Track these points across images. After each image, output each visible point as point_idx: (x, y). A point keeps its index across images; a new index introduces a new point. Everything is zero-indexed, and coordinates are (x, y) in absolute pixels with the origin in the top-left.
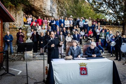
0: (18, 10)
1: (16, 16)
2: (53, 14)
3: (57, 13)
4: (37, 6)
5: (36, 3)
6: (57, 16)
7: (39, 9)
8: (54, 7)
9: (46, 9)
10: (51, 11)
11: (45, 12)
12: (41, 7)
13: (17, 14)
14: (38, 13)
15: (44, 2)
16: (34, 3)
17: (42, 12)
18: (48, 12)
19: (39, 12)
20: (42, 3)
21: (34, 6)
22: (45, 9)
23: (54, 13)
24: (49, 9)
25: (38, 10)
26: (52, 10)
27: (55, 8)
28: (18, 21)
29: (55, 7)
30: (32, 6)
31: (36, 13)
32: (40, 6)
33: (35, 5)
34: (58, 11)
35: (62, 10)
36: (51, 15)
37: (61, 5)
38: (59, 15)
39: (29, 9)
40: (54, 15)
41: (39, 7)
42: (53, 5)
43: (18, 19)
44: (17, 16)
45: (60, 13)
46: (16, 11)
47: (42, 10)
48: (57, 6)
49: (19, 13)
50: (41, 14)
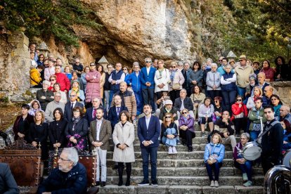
0: (12, 48)
1: (5, 65)
2: (175, 49)
3: (189, 45)
4: (124, 28)
5: (121, 21)
6: (188, 57)
7: (134, 39)
8: (178, 29)
9: (152, 36)
10: (168, 40)
11: (150, 46)
12: (138, 33)
13: (10, 59)
14: (134, 50)
15: (147, 16)
16: (116, 20)
17: (145, 46)
18: (159, 46)
19: (135, 47)
20: (139, 20)
21: (115, 28)
22: (150, 38)
23: (179, 47)
24: (163, 36)
25: (130, 42)
26: (172, 38)
27: (181, 31)
28: (9, 79)
29: (181, 29)
30: (112, 31)
31: (128, 49)
32: (135, 27)
33: (119, 26)
34: (193, 40)
35: (213, 36)
36: (168, 53)
37: (209, 19)
38: (195, 53)
39: (107, 39)
40: (178, 54)
41: (131, 31)
42: (175, 21)
43: (10, 73)
44: (10, 64)
45: (200, 44)
46: (7, 51)
47: (141, 40)
48: (189, 25)
49: (15, 55)
50: (141, 51)
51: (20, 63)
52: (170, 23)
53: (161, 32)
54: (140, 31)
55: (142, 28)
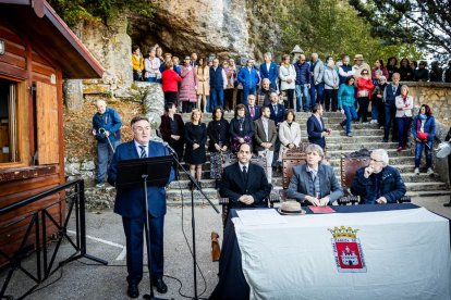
0: (113, 32)
1: (105, 54)
2: (232, 40)
3: (247, 36)
4: (176, 12)
5: (174, 3)
6: (246, 49)
7: (186, 25)
8: (237, 17)
9: (207, 23)
10: (225, 29)
11: (204, 34)
12: (192, 18)
13: (110, 46)
14: (182, 37)
16: (169, 3)
17: (196, 34)
18: (214, 35)
19: (185, 34)
20: (194, 5)
21: (166, 12)
22: (204, 25)
23: (237, 38)
24: (220, 24)
25: (180, 29)
26: (230, 27)
27: (240, 20)
28: (112, 71)
29: (239, 16)
30: (161, 14)
31: (175, 38)
32: (189, 12)
33: (171, 10)
34: (251, 30)
35: (265, 26)
36: (225, 44)
37: (260, 8)
38: (253, 45)
39: (151, 24)
40: (235, 45)
41: (184, 16)
42: (234, 7)
43: (111, 63)
44: (111, 52)
45: (257, 35)
46: (106, 36)
47: (193, 27)
48: (248, 13)
49: (117, 41)
50: (192, 40)
51: (123, 51)
52: (229, 10)
53: (217, 20)
54: (194, 17)
55: (196, 14)
